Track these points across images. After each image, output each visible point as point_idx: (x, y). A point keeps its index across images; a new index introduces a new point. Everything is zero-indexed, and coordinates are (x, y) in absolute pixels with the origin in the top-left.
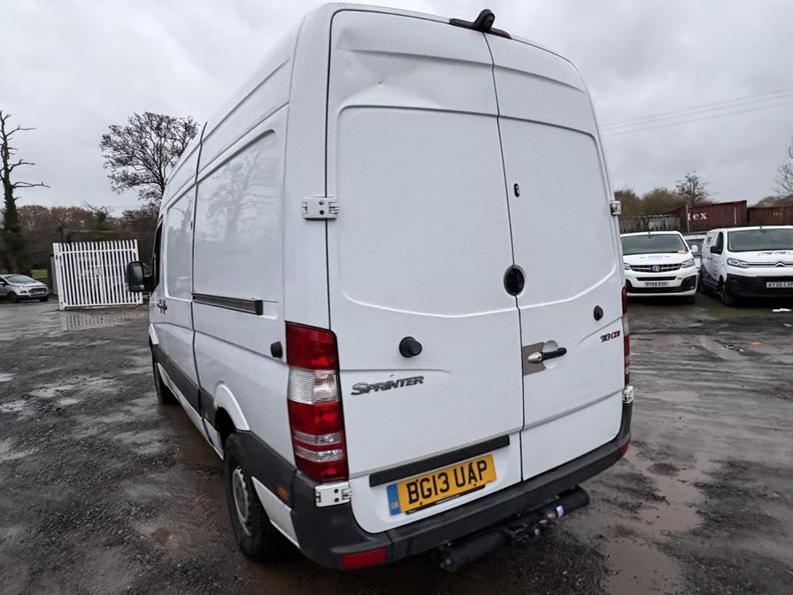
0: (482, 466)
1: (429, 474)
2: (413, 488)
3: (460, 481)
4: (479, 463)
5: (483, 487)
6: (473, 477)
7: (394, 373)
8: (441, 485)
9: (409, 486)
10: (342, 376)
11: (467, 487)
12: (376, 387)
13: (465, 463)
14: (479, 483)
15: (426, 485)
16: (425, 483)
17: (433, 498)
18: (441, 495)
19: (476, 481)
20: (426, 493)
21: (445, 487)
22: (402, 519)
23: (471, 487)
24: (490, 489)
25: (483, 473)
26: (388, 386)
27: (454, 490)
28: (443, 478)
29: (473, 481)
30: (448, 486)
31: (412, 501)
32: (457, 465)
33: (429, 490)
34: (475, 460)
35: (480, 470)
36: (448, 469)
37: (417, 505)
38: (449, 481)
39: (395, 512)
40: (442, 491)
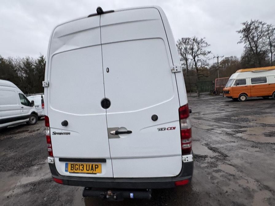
0: (97, 167)
1: (78, 163)
2: (72, 166)
3: (88, 169)
4: (95, 165)
5: (96, 174)
6: (92, 169)
7: (63, 130)
8: (81, 168)
9: (71, 165)
10: (51, 129)
11: (90, 172)
12: (58, 134)
13: (91, 164)
14: (94, 172)
15: (76, 167)
16: (76, 166)
17: (78, 171)
18: (80, 171)
19: (93, 171)
20: (76, 169)
21: (82, 169)
22: (68, 174)
23: (91, 172)
24: (98, 175)
25: (96, 169)
26: (60, 134)
27: (85, 171)
28: (82, 166)
29: (92, 171)
30: (83, 169)
31: (71, 170)
32: (88, 163)
33: (77, 168)
34: (94, 164)
35: (95, 168)
36: (85, 164)
37: (73, 171)
38: (84, 168)
39: (66, 171)
40: (81, 170)
